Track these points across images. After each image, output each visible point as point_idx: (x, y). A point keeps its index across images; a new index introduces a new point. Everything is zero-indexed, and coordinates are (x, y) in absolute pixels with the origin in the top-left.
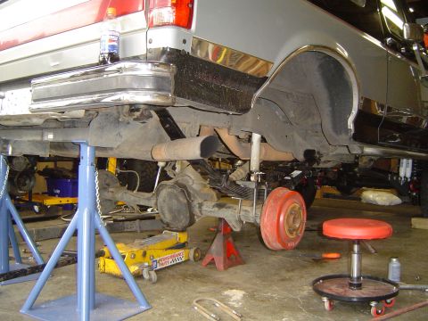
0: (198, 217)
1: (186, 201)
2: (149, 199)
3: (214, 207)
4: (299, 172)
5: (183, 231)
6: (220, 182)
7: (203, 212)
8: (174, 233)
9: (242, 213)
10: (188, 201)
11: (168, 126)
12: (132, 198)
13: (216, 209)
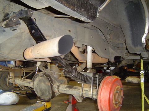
0: (57, 93)
1: (50, 84)
2: (30, 83)
3: (66, 88)
4: (113, 68)
5: (48, 101)
6: (71, 72)
7: (60, 91)
8: (43, 103)
9: (84, 92)
10: (51, 84)
11: (33, 31)
12: (21, 82)
13: (68, 89)
